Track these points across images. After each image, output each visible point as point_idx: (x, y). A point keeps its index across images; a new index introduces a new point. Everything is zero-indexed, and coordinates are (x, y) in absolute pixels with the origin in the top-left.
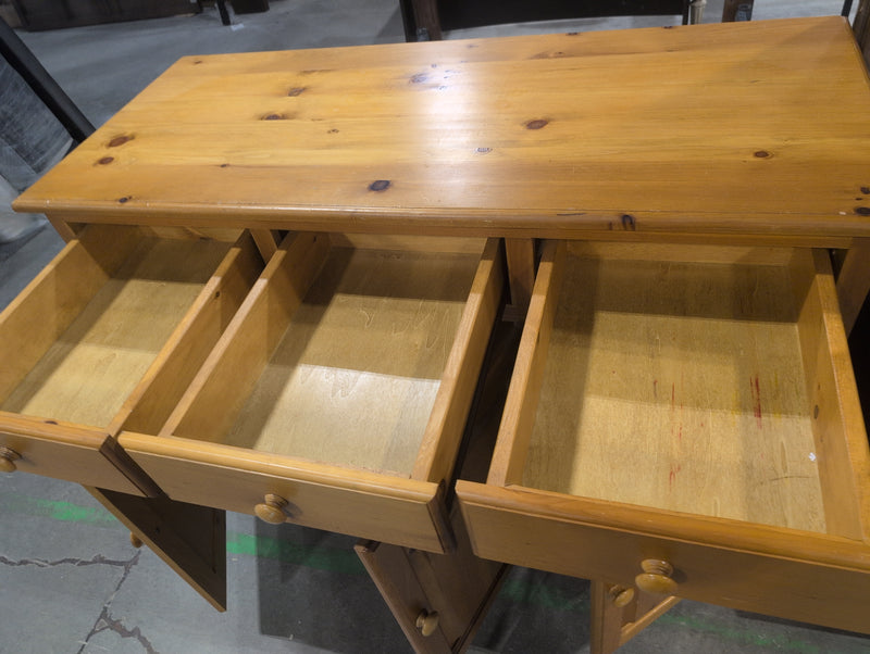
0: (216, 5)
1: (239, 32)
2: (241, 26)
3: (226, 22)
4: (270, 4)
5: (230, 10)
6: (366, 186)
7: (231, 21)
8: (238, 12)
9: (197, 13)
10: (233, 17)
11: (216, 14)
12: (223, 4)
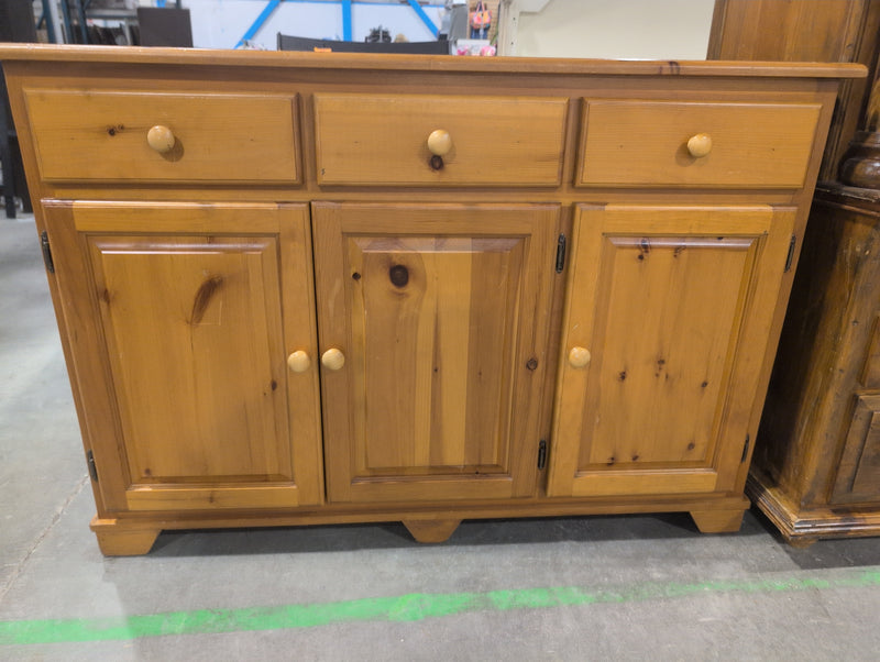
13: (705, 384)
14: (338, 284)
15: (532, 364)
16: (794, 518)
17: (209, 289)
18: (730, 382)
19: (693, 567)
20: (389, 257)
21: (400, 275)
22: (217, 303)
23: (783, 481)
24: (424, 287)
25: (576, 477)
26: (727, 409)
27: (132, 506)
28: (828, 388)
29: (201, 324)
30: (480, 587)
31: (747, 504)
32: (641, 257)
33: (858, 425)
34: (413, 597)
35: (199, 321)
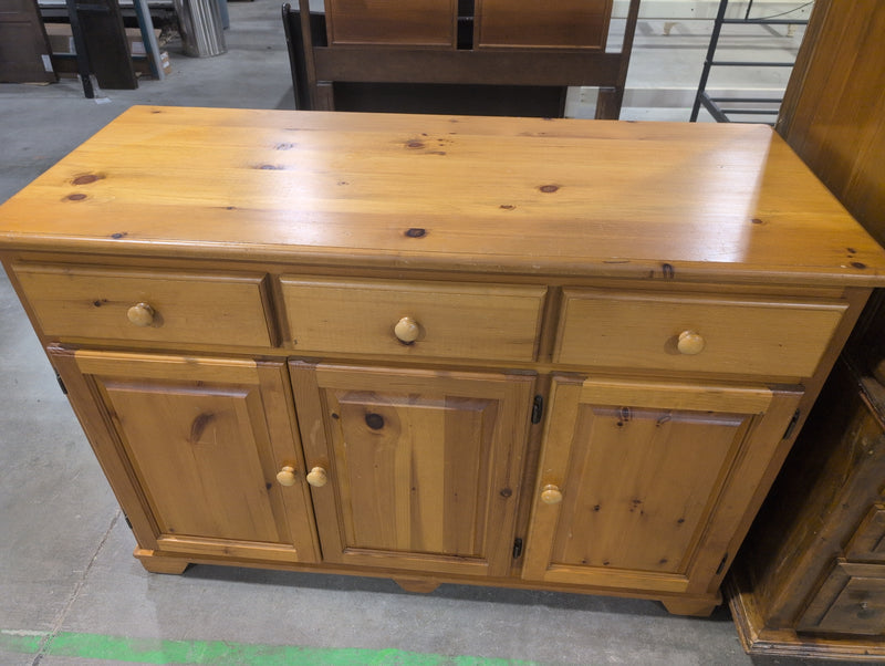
0: (79, 76)
1: (104, 107)
2: (107, 100)
3: (89, 94)
4: (139, 83)
5: (94, 83)
6: (402, 232)
7: (95, 94)
8: (102, 86)
9: (51, 83)
10: (97, 91)
11: (79, 86)
12: (87, 77)
13: (681, 521)
14: (318, 424)
15: (506, 493)
16: (754, 636)
17: (202, 421)
18: (709, 519)
19: (651, 654)
20: (364, 408)
21: (375, 421)
22: (210, 431)
23: (757, 591)
24: (399, 430)
25: (547, 569)
26: (703, 539)
27: (162, 548)
28: (808, 547)
29: (200, 442)
30: (450, 650)
31: (719, 602)
32: (620, 424)
33: (833, 583)
34: (390, 652)
35: (198, 440)
